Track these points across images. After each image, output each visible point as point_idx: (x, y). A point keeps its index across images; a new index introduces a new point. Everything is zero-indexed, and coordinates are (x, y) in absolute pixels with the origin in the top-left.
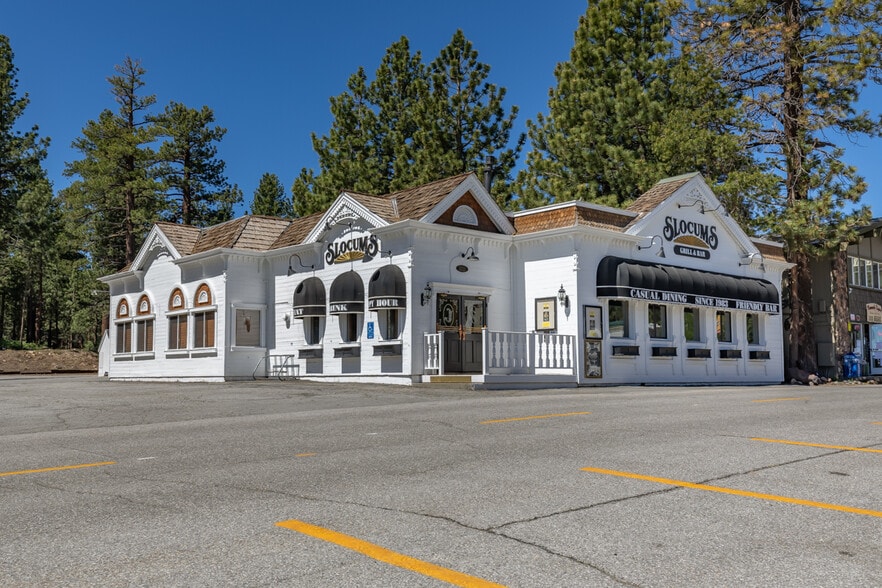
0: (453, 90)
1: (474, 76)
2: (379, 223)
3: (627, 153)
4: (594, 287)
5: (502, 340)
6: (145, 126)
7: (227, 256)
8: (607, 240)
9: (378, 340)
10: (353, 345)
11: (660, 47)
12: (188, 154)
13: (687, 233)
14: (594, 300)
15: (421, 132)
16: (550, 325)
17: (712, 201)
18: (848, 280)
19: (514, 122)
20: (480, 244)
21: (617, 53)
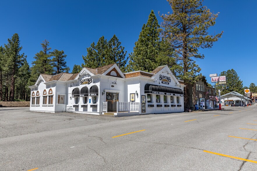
0: (113, 47)
1: (118, 44)
2: (92, 75)
3: (150, 61)
4: (144, 91)
5: (122, 104)
6: (49, 54)
7: (56, 82)
8: (147, 80)
9: (92, 103)
10: (86, 104)
11: (157, 39)
12: (58, 60)
13: (164, 79)
14: (144, 94)
15: (106, 56)
16: (133, 100)
17: (170, 72)
18: (196, 89)
19: (126, 54)
20: (117, 80)
21: (148, 40)
